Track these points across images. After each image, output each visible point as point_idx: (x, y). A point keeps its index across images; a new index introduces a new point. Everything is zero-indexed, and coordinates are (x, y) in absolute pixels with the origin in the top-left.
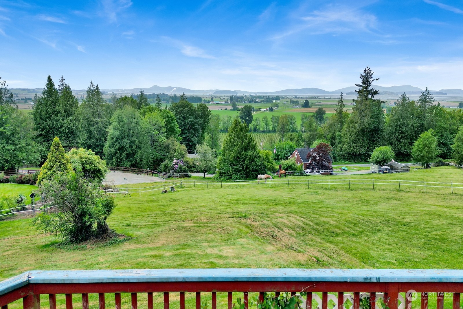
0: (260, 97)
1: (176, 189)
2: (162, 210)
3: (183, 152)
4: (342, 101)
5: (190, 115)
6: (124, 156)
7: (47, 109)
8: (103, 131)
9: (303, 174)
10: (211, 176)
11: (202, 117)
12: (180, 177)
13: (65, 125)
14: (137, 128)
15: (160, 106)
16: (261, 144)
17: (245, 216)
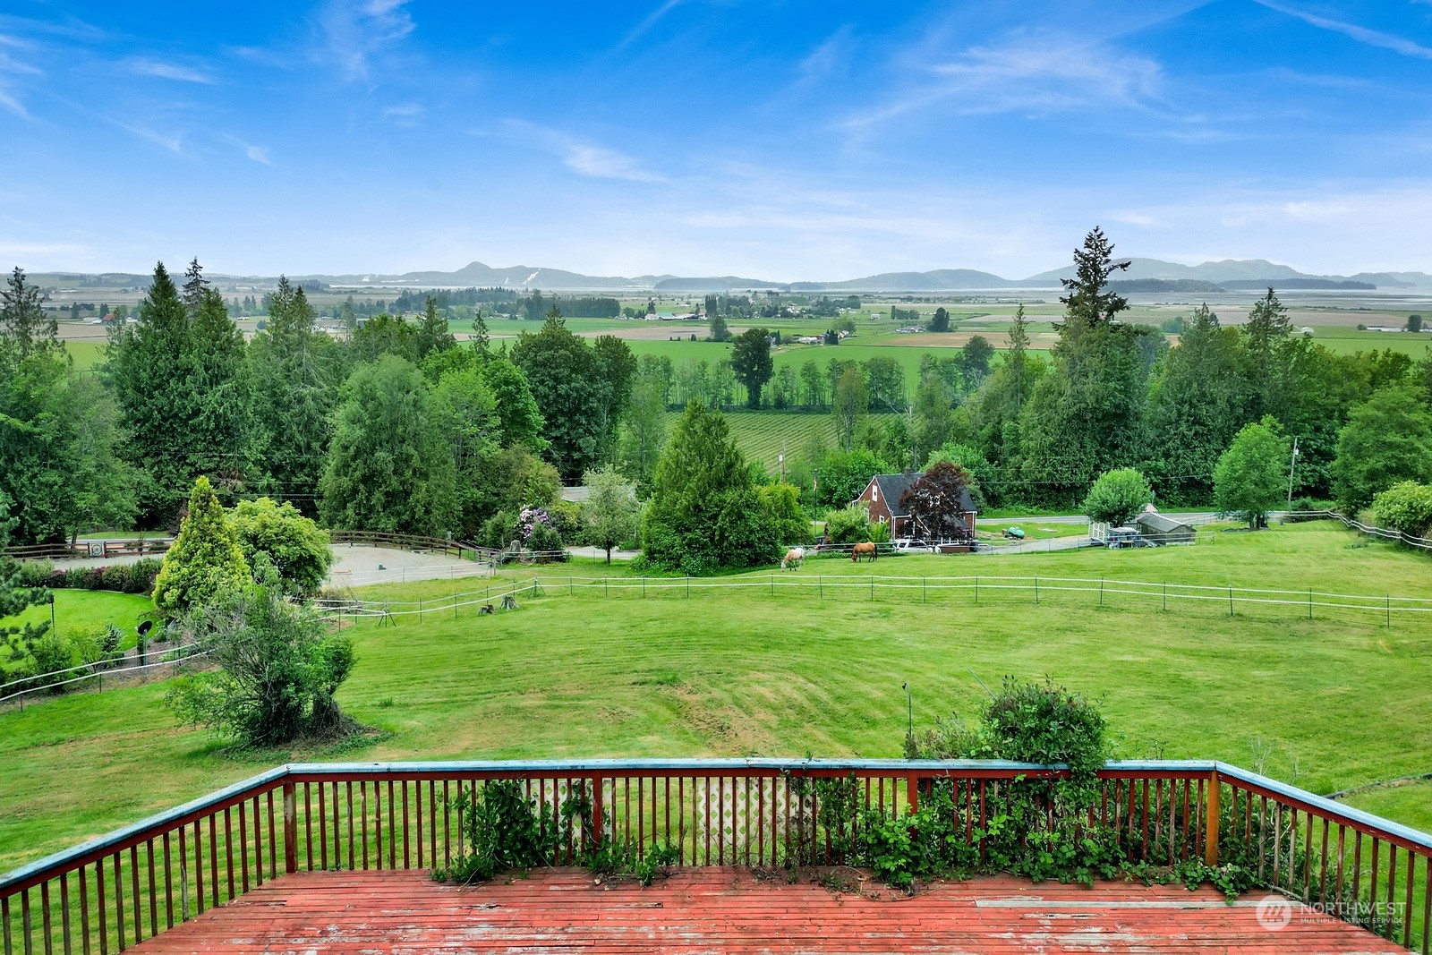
0: (799, 300)
1: (517, 603)
2: (473, 663)
3: (549, 485)
4: (1021, 330)
5: (573, 370)
6: (379, 499)
7: (156, 362)
8: (317, 424)
9: (886, 551)
10: (628, 556)
11: (609, 376)
12: (539, 561)
13: (207, 410)
14: (417, 419)
15: (486, 344)
16: (781, 459)
17: (674, 680)
